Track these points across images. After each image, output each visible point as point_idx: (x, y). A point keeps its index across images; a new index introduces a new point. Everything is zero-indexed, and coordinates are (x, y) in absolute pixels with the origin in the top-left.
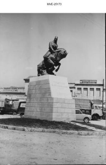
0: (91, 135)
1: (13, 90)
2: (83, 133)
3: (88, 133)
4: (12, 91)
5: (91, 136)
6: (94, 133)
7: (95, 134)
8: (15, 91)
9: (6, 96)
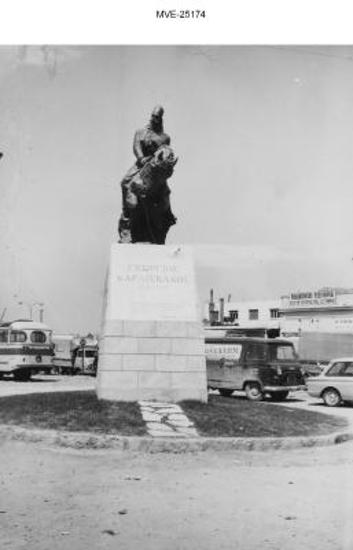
0: (104, 447)
1: (319, 300)
2: (70, 439)
3: (91, 439)
4: (316, 302)
5: (101, 452)
6: (115, 442)
7: (122, 444)
8: (329, 301)
9: (300, 320)
